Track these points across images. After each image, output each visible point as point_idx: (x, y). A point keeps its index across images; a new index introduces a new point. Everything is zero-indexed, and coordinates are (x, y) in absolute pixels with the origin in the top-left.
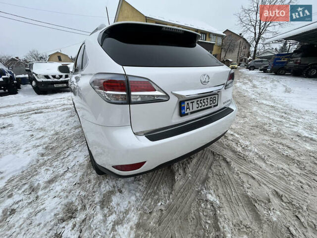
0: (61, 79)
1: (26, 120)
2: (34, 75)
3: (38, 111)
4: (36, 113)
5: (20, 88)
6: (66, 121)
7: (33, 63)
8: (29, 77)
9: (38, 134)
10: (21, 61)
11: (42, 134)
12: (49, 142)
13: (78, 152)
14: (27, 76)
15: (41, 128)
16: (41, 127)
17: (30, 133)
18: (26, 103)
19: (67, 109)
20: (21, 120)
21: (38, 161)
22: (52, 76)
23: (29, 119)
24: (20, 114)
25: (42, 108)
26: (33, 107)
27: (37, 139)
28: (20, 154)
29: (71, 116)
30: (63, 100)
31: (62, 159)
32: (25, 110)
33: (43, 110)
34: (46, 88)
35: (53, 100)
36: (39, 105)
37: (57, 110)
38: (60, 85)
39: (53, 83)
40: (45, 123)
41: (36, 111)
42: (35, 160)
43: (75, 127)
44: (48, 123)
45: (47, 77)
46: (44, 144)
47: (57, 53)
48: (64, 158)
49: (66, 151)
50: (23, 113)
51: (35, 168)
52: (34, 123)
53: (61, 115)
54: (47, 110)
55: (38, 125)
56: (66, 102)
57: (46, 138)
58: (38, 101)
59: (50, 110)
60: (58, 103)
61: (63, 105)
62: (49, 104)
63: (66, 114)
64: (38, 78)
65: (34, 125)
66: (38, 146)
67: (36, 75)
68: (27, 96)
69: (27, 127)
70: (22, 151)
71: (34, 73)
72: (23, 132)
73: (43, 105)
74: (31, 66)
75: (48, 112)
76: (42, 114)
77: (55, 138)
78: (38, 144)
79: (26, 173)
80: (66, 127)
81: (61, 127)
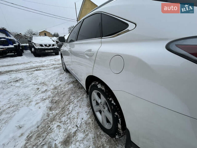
0: (50, 47)
1: (31, 75)
2: (33, 44)
3: (38, 69)
4: (37, 70)
5: (23, 52)
6: (59, 78)
7: (32, 37)
8: (29, 46)
9: (43, 88)
10: (23, 36)
11: (45, 88)
12: (52, 95)
13: (78, 107)
14: (28, 44)
15: (43, 83)
16: (43, 81)
17: (36, 87)
18: (28, 62)
19: (57, 68)
20: (28, 75)
21: (48, 115)
22: (45, 45)
23: (33, 74)
24: (27, 71)
25: (40, 66)
26: (34, 65)
27: (42, 92)
28: (33, 107)
29: (61, 74)
30: (52, 61)
31: (68, 115)
32: (29, 68)
33: (41, 68)
34: (41, 53)
35: (45, 61)
36: (38, 64)
37: (50, 68)
38: (49, 51)
39: (45, 49)
40: (45, 79)
41: (37, 69)
42: (46, 114)
43: (67, 83)
44: (47, 79)
45: (41, 45)
46: (49, 98)
47: (44, 31)
48: (69, 113)
49: (68, 106)
50: (28, 69)
51: (48, 124)
52: (37, 78)
53: (54, 73)
54: (43, 68)
55: (40, 80)
56: (54, 63)
57: (49, 92)
58: (36, 62)
59: (45, 68)
60: (49, 63)
61: (53, 65)
62: (44, 64)
63: (57, 72)
64: (36, 46)
65: (37, 79)
66: (45, 99)
67: (35, 44)
68: (28, 58)
69: (33, 82)
70: (33, 103)
71: (33, 43)
72: (31, 85)
73: (40, 64)
74: (31, 38)
75: (44, 69)
76: (41, 71)
77: (56, 93)
78: (44, 98)
79: (41, 129)
80: (61, 83)
81: (56, 82)
